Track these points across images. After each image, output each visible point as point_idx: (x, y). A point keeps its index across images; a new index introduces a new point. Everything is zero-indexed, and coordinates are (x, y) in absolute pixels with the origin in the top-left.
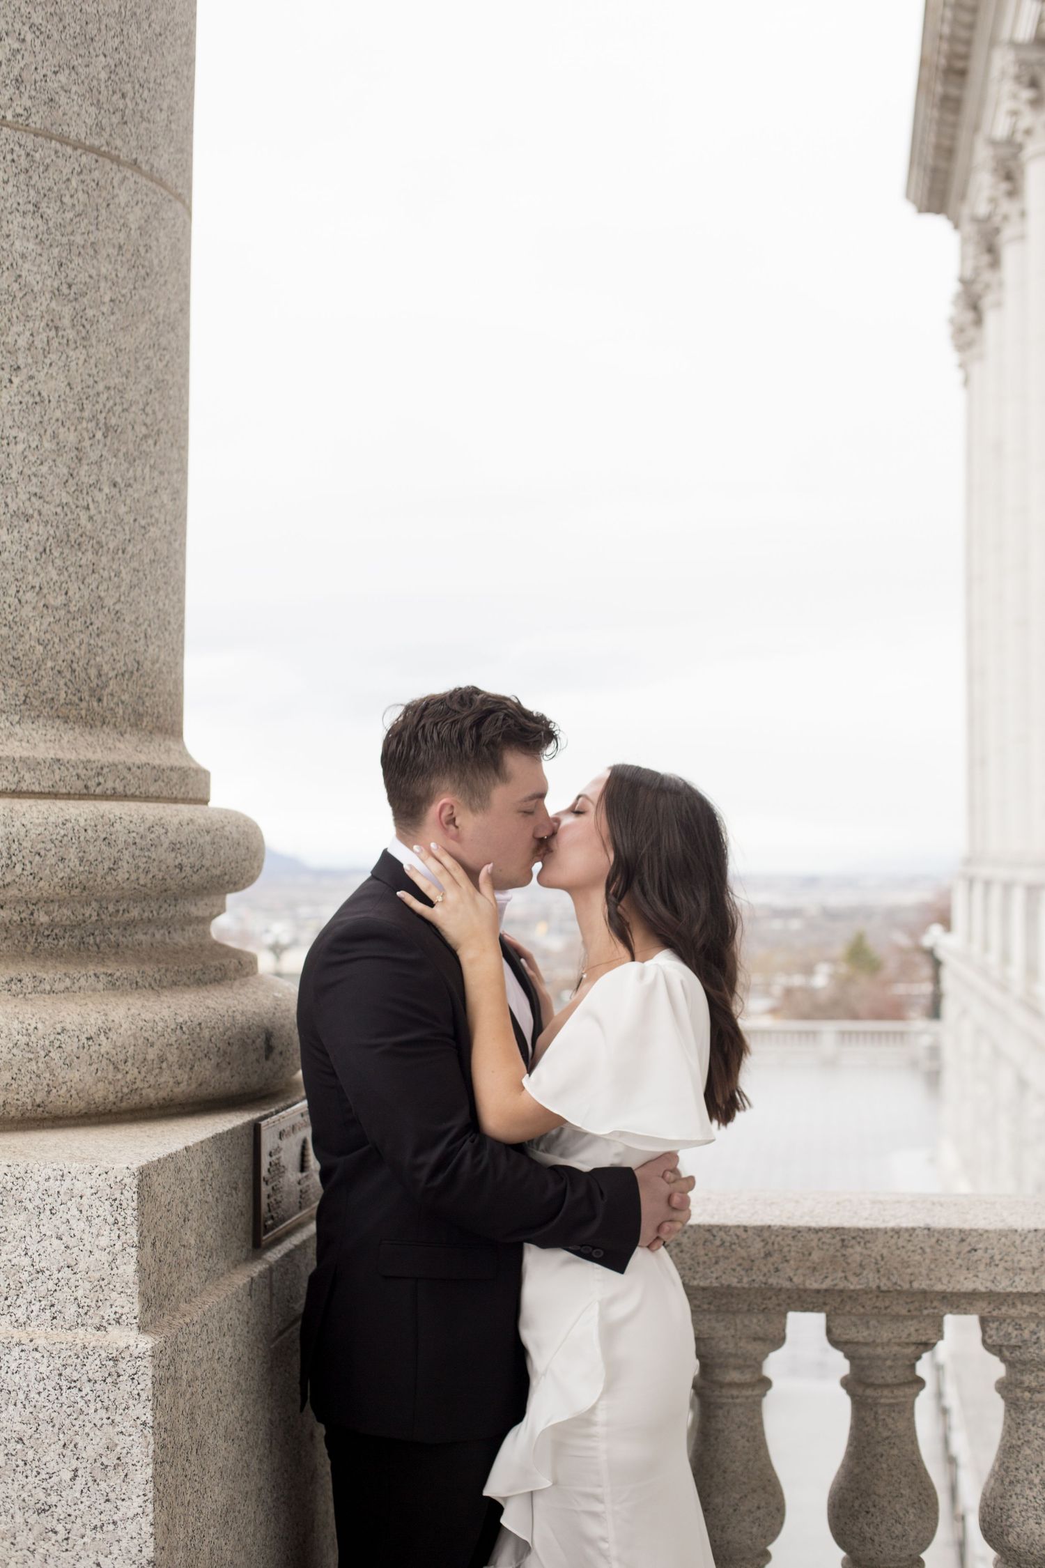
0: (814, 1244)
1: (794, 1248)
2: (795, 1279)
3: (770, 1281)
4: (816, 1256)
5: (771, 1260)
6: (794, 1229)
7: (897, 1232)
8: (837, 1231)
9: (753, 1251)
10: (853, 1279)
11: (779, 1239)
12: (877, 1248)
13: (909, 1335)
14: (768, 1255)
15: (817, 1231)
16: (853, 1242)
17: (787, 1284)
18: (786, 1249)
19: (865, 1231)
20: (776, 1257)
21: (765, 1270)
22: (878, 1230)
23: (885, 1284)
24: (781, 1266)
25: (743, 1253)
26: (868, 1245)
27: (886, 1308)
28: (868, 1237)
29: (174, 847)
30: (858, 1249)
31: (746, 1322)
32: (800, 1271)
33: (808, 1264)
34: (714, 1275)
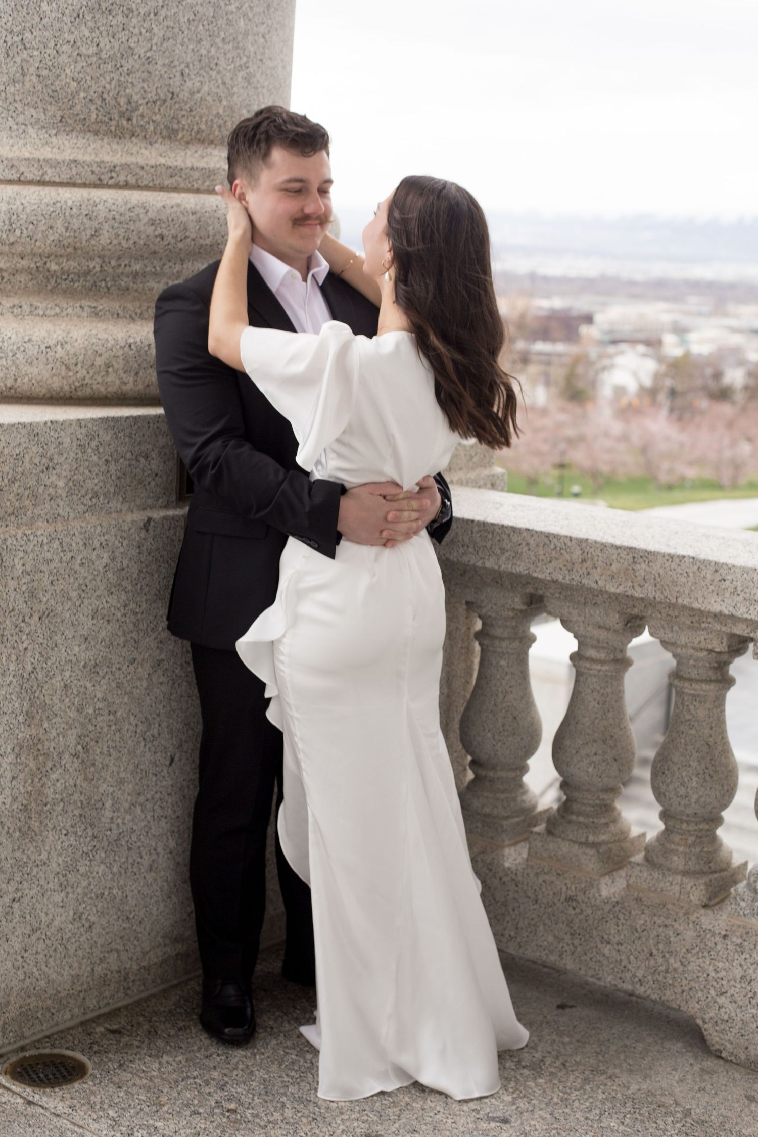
0: (614, 557)
1: (601, 559)
2: (599, 582)
3: (584, 581)
4: (615, 567)
5: (585, 565)
6: (602, 544)
7: (671, 557)
8: (630, 549)
9: (575, 557)
10: (638, 589)
11: (592, 550)
12: (656, 568)
13: (700, 642)
14: (584, 561)
15: (617, 548)
16: (641, 560)
17: (594, 585)
18: (596, 558)
19: (650, 553)
20: (589, 564)
21: (581, 572)
22: (659, 553)
23: (659, 597)
24: (591, 571)
25: (568, 557)
26: (651, 564)
27: (676, 617)
28: (651, 558)
29: (152, 222)
30: (644, 566)
31: (592, 613)
32: (603, 577)
33: (609, 572)
34: (548, 571)
